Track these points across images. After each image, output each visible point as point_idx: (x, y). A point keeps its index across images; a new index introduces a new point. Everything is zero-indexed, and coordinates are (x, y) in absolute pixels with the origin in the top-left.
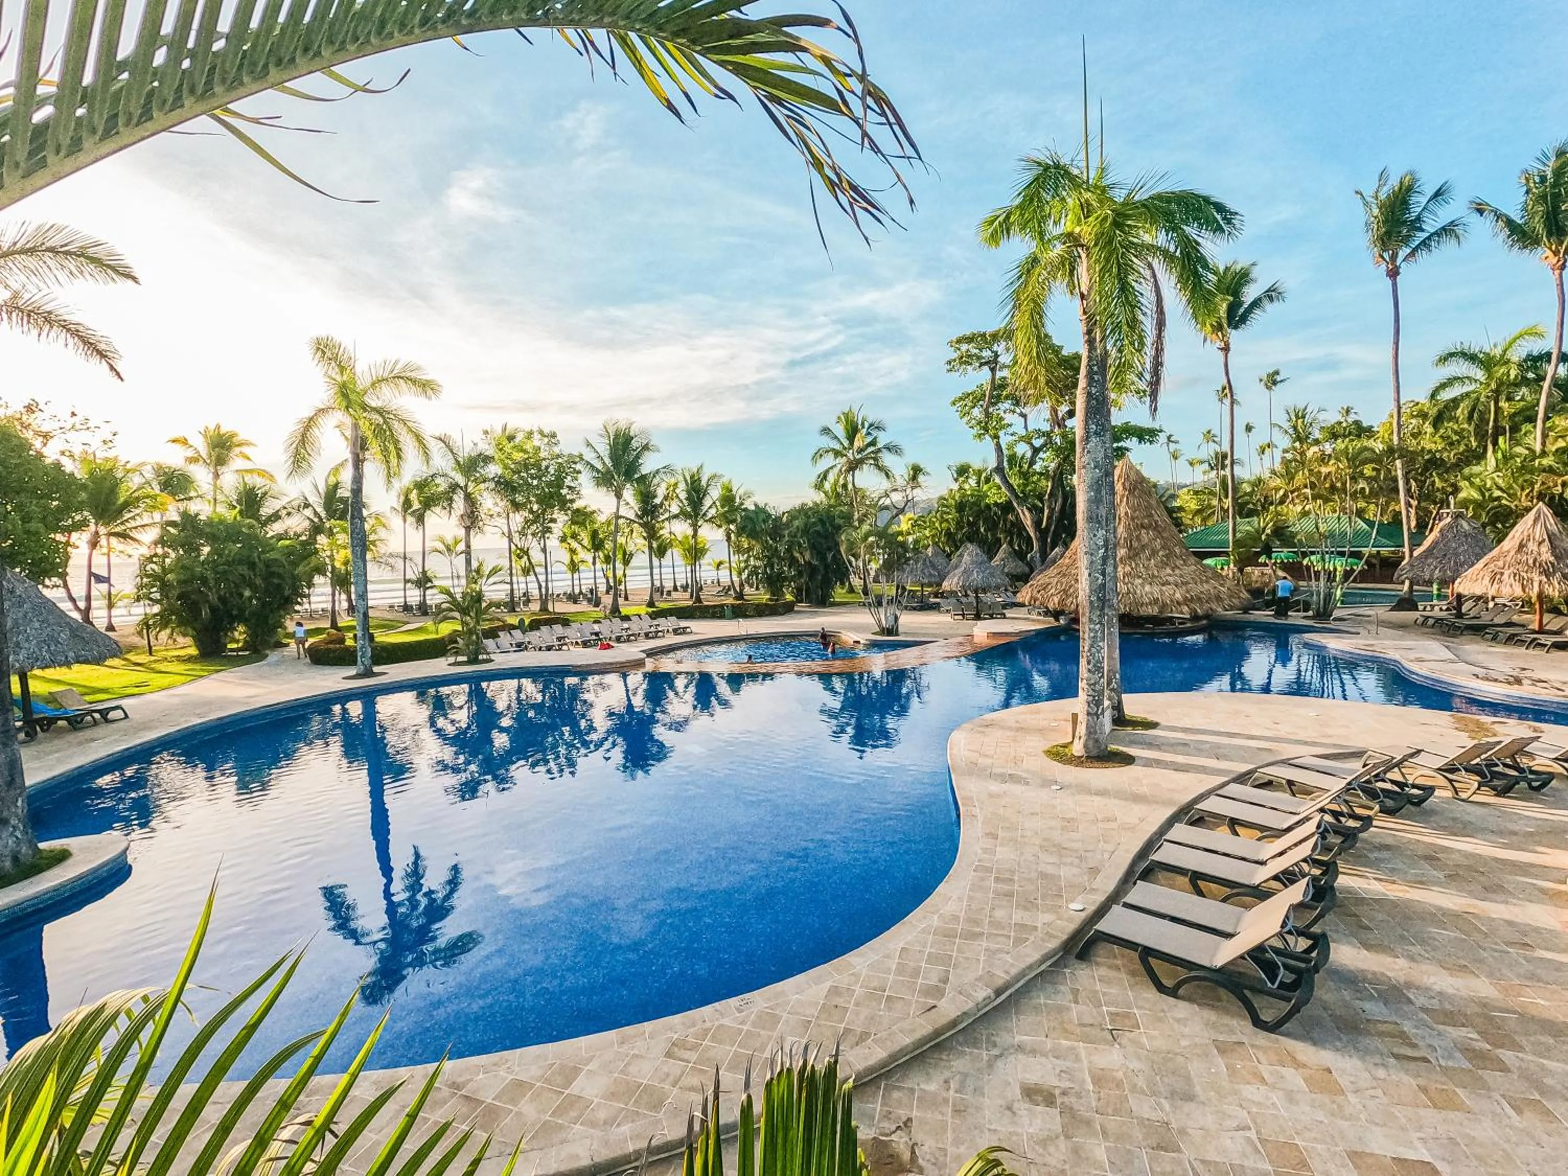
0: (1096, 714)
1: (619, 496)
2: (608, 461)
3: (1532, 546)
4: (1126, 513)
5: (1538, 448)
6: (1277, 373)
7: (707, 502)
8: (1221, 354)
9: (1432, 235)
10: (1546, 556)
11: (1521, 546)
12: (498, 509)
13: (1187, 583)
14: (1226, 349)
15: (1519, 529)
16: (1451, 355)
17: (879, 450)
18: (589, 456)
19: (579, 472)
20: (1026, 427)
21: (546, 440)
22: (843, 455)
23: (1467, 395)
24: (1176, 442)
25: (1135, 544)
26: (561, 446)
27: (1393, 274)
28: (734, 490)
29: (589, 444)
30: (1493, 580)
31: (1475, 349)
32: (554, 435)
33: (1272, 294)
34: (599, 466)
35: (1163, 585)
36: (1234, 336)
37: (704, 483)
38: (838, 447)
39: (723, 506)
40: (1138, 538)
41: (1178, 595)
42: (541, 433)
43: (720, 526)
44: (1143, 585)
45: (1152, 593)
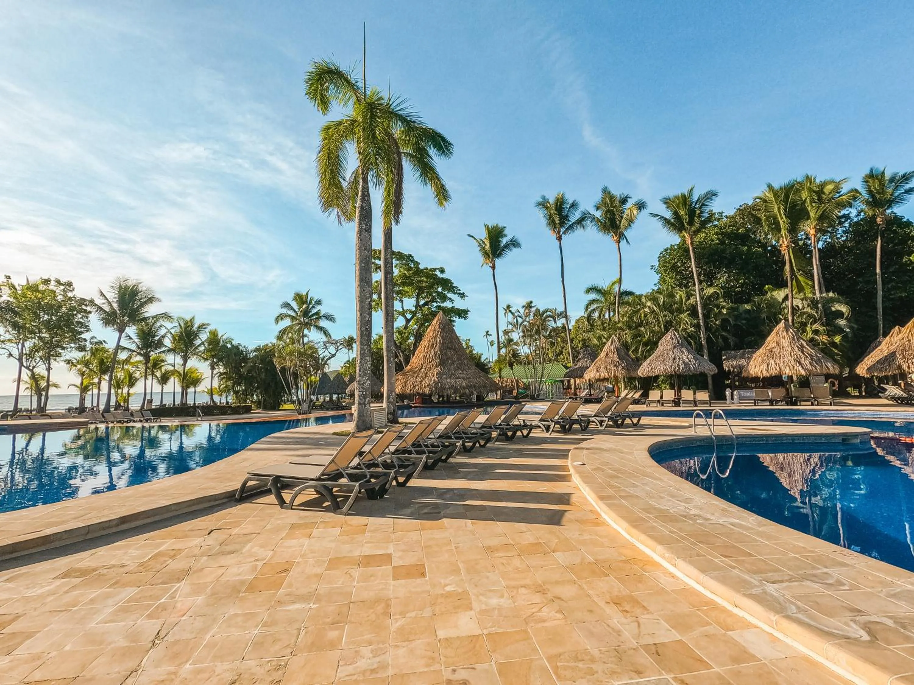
0: (364, 403)
1: (121, 330)
2: (115, 305)
3: (611, 354)
4: (440, 341)
5: (617, 320)
6: (531, 302)
7: (198, 342)
8: (491, 270)
9: (573, 223)
10: (616, 359)
11: (607, 354)
12: (10, 337)
13: (469, 378)
14: (493, 267)
15: (606, 347)
16: (591, 289)
17: (320, 317)
18: (99, 301)
19: (90, 312)
20: (402, 307)
21: (62, 287)
22: (296, 319)
23: (598, 307)
24: (491, 335)
25: (444, 358)
26: (74, 293)
27: (560, 239)
28: (220, 335)
29: (102, 294)
30: (597, 371)
31: (600, 287)
32: (70, 284)
33: (514, 243)
34: (107, 308)
35: (457, 378)
36: (498, 261)
37: (195, 328)
38: (293, 314)
39: (209, 345)
40: (446, 354)
41: (464, 384)
42: (58, 282)
43: (206, 360)
44: (446, 379)
45: (451, 383)
